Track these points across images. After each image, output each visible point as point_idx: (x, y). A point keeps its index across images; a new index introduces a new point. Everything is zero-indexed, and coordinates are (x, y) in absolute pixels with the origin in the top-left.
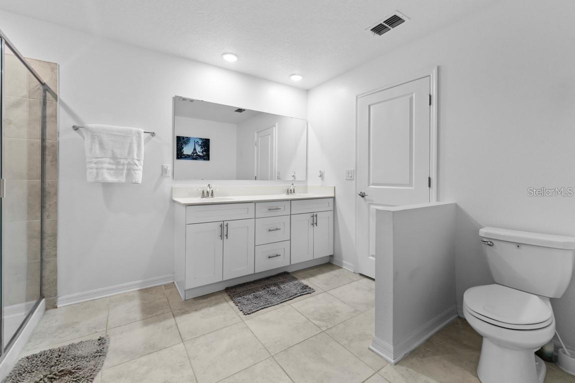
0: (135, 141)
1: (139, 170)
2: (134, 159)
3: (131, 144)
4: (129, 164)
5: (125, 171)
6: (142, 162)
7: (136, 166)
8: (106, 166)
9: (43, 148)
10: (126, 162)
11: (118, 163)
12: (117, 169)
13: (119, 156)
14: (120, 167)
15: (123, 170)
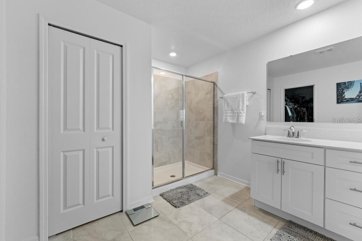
0: (241, 100)
1: (243, 116)
2: (240, 110)
3: (239, 101)
4: (238, 113)
5: (236, 117)
6: (245, 111)
7: (241, 114)
8: (229, 114)
9: (214, 108)
10: (237, 112)
11: (233, 113)
12: (233, 116)
13: (234, 109)
14: (234, 115)
15: (235, 116)
